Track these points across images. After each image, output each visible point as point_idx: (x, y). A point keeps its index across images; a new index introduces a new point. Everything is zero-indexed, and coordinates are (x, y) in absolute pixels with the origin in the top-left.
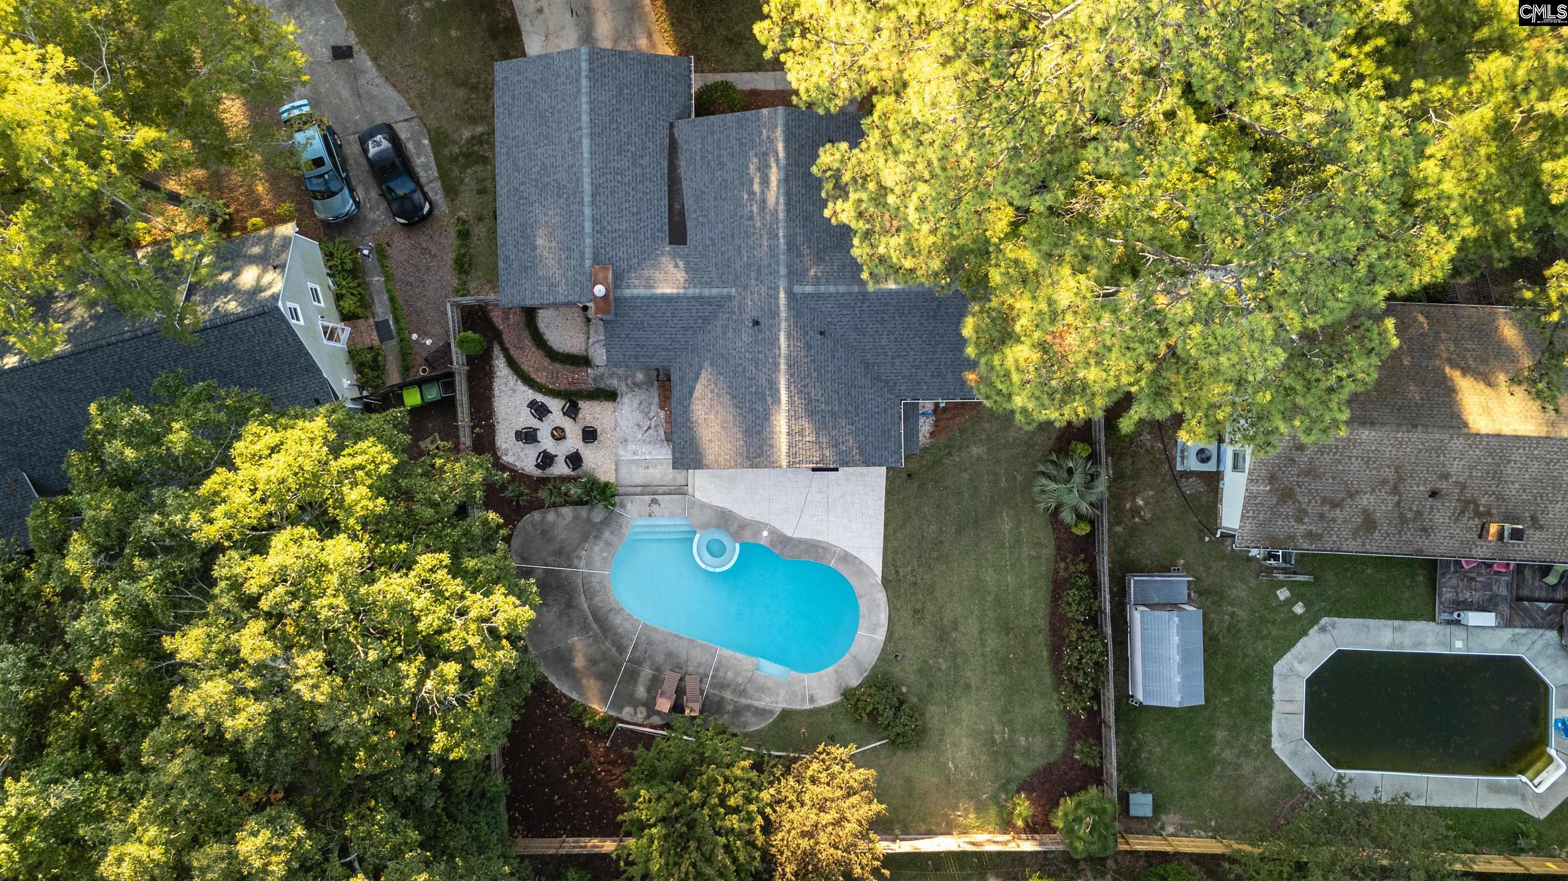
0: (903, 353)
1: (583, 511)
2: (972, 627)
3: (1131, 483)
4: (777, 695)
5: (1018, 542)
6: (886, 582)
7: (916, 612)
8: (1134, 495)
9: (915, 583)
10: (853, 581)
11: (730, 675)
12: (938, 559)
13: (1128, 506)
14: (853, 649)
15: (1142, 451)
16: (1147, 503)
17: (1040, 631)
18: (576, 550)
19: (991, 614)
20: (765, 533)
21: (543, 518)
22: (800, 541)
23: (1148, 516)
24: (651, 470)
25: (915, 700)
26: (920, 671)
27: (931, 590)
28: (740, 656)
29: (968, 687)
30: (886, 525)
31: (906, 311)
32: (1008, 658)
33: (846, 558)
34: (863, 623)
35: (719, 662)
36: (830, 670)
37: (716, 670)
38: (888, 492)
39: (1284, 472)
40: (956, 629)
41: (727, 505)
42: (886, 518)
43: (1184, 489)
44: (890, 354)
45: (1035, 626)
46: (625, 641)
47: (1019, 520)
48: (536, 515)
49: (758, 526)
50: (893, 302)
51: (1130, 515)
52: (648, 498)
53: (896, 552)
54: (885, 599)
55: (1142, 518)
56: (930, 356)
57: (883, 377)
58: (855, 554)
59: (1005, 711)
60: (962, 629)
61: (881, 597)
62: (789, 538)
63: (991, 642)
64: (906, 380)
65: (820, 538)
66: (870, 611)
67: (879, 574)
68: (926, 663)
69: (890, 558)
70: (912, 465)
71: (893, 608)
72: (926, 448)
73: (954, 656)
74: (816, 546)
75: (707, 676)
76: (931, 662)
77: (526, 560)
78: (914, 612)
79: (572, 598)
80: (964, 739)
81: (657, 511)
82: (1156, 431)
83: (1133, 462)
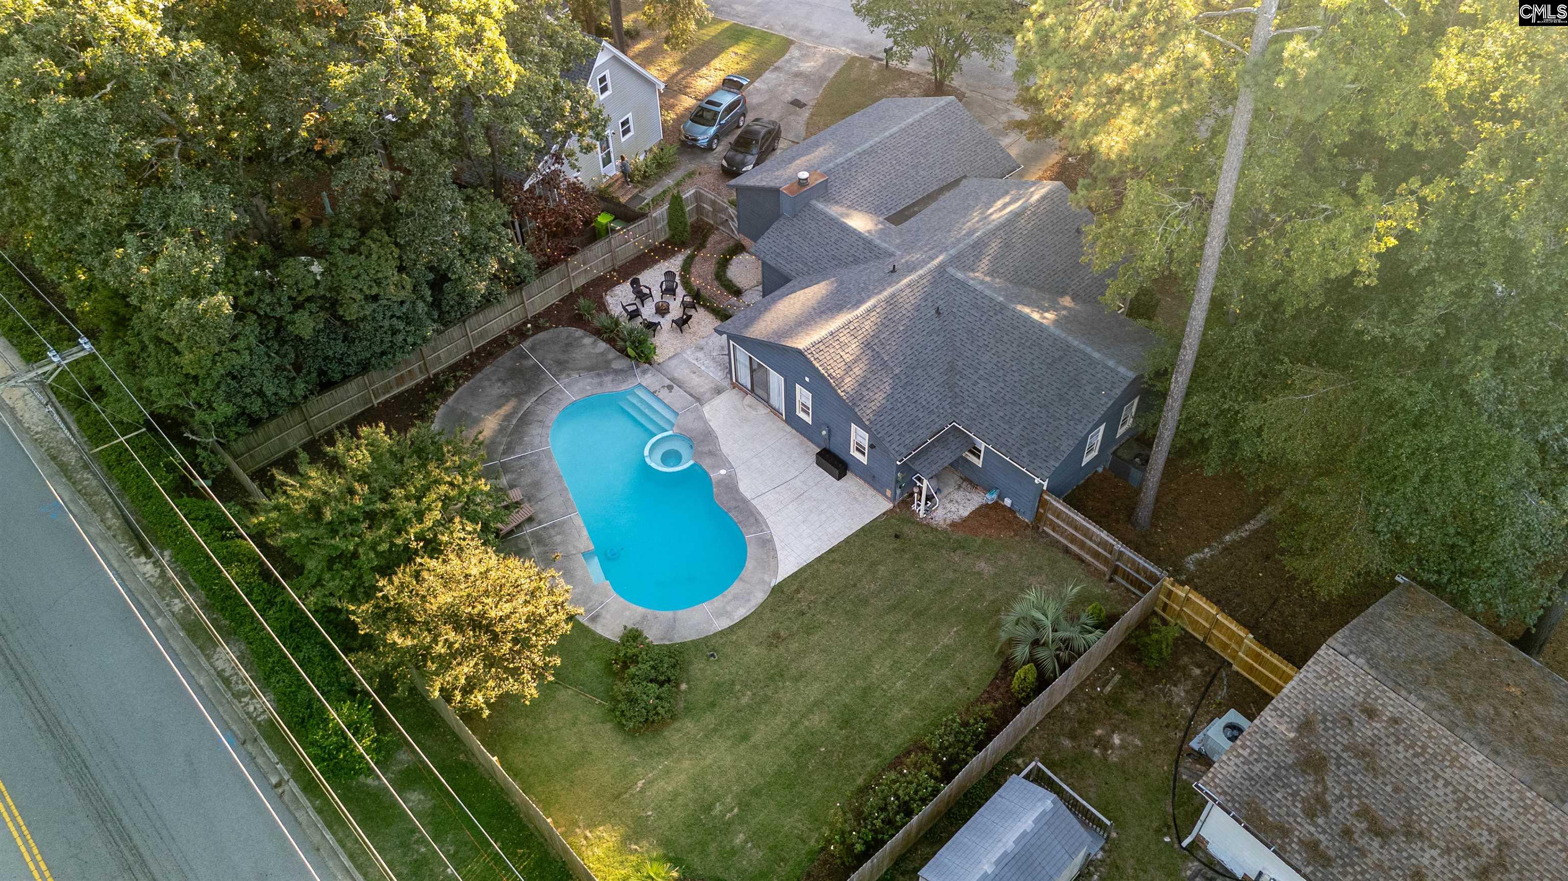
0: (993, 380)
1: (613, 354)
2: (814, 691)
3: (1121, 716)
5: (943, 659)
6: (778, 590)
7: (776, 635)
8: (1115, 728)
9: (803, 614)
10: (750, 564)
11: (558, 538)
12: (847, 613)
13: (1099, 732)
14: (680, 613)
15: (1163, 700)
16: (1123, 747)
17: (878, 755)
18: (573, 370)
19: (846, 698)
20: (723, 472)
21: (582, 337)
22: (744, 501)
23: (1114, 758)
24: (694, 376)
25: (682, 705)
26: (719, 685)
27: (809, 631)
28: (585, 533)
29: (745, 737)
30: (831, 551)
31: (1028, 344)
32: (817, 748)
33: (767, 543)
34: (718, 602)
35: (564, 522)
36: (640, 610)
37: (554, 526)
38: (862, 530)
39: (1326, 729)
40: (796, 680)
41: (719, 432)
42: (839, 547)
43: (1181, 770)
44: (981, 372)
45: (878, 745)
46: (518, 448)
47: (965, 646)
48: (579, 333)
49: (725, 462)
50: (1023, 329)
51: (1092, 741)
52: (668, 382)
53: (815, 576)
54: (761, 601)
55: (1105, 757)
56: (1016, 398)
57: (957, 390)
58: (778, 546)
59: (757, 793)
60: (801, 685)
61: (759, 597)
62: (737, 490)
63: (817, 720)
64: (974, 406)
65: (763, 512)
66: (735, 598)
67: (780, 579)
68: (733, 683)
69: (805, 575)
70: (908, 530)
71: (758, 614)
72: (936, 530)
73: (766, 700)
74: (752, 514)
75: (540, 523)
76: (738, 687)
77: (532, 349)
78: (774, 635)
79: (527, 393)
80: (683, 777)
81: (664, 394)
82: (1197, 695)
83: (1143, 700)
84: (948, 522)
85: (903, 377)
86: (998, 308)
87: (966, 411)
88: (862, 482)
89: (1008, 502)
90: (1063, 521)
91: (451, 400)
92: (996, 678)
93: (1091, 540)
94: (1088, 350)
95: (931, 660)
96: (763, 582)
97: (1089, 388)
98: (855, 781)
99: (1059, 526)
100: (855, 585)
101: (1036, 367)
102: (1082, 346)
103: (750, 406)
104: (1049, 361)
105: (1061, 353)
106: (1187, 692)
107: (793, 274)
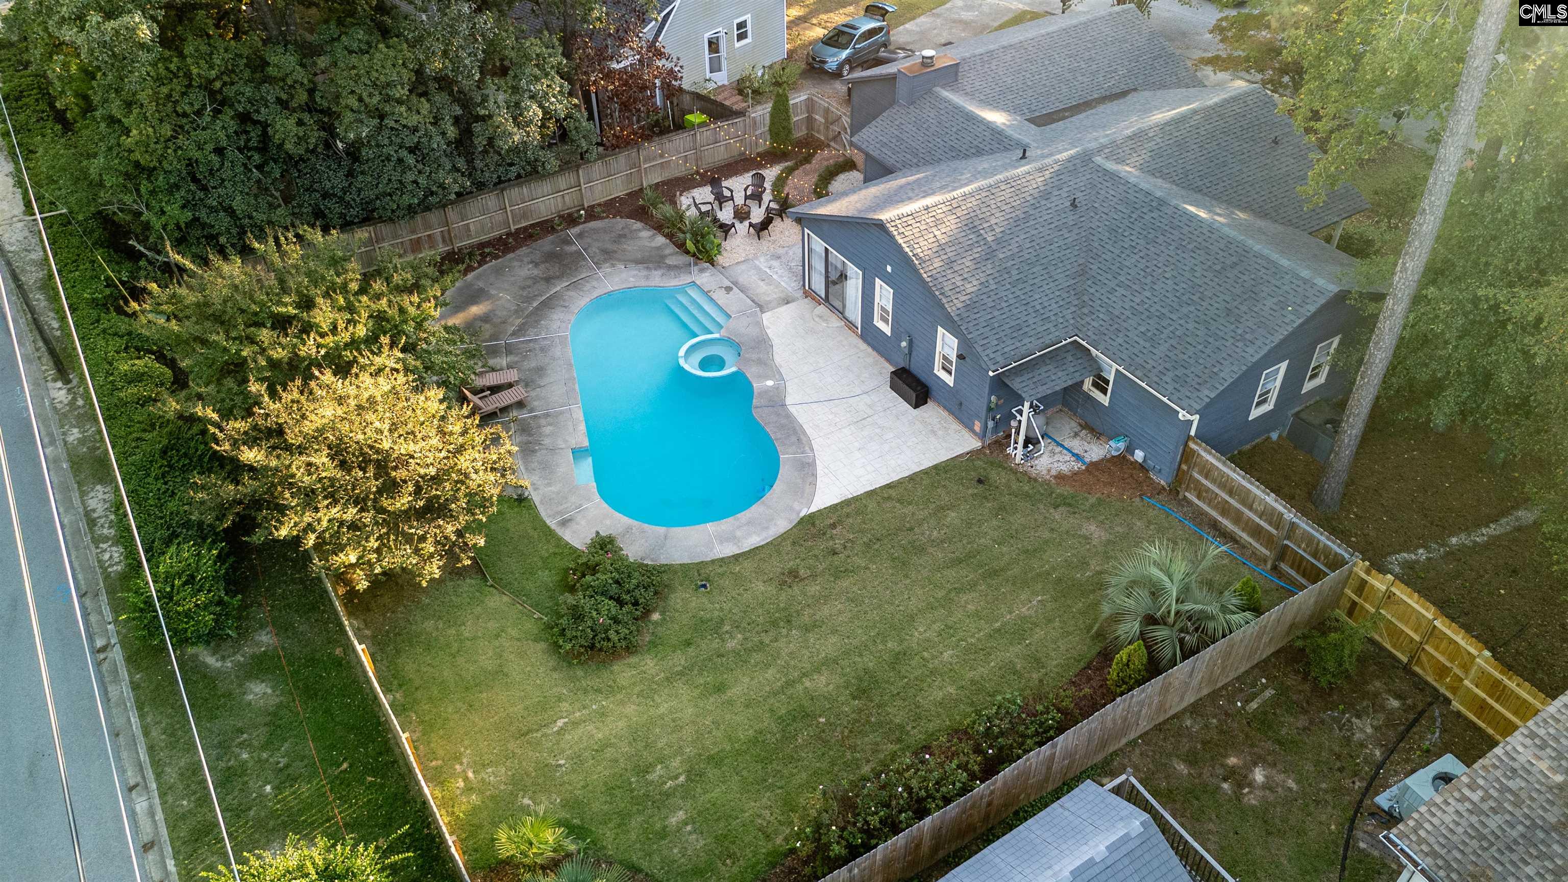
0: (1136, 288)
1: (671, 249)
2: (829, 646)
3: (1269, 745)
4: (549, 485)
5: (1016, 633)
6: (809, 521)
7: (794, 574)
8: (1258, 760)
9: (835, 553)
10: (778, 486)
11: (548, 430)
12: (894, 559)
13: (1232, 761)
15: (1338, 733)
16: (1267, 787)
17: (900, 740)
18: (619, 260)
19: (869, 661)
20: (770, 383)
21: (639, 230)
22: (789, 416)
23: (1252, 800)
24: (762, 284)
25: (647, 637)
26: (702, 622)
27: (838, 574)
28: (582, 427)
29: (720, 689)
30: (889, 486)
31: (1190, 247)
32: (815, 717)
33: (807, 469)
34: (726, 525)
35: (562, 413)
36: (625, 520)
37: (547, 415)
38: (935, 467)
40: (807, 629)
41: (775, 341)
42: (900, 482)
44: (1123, 278)
45: (901, 727)
46: (532, 331)
47: (1050, 620)
48: (638, 225)
49: (776, 373)
50: (1185, 230)
51: (1220, 771)
52: (728, 284)
53: (858, 512)
54: (782, 531)
55: (1238, 797)
56: (1165, 311)
57: (1086, 298)
58: (820, 472)
59: (716, 761)
60: (812, 636)
61: (782, 525)
62: (784, 405)
63: (822, 683)
64: (1106, 318)
65: (809, 431)
66: (749, 523)
67: (813, 509)
68: (722, 621)
69: (847, 510)
70: (997, 477)
71: (775, 545)
72: (1035, 480)
73: (760, 647)
74: (795, 432)
75: (531, 411)
76: (727, 628)
77: (580, 236)
78: (790, 573)
79: (560, 277)
80: (621, 724)
81: (720, 297)
82: (1392, 734)
83: (1304, 729)
84: (1053, 472)
85: (1014, 272)
86: (1154, 204)
87: (1095, 324)
88: (945, 414)
89: (1139, 455)
90: (1214, 481)
91: (470, 276)
92: (1088, 667)
93: (1251, 508)
94: (1275, 256)
95: (998, 630)
96: (791, 509)
97: (1270, 302)
98: (858, 768)
99: (1208, 490)
100: (911, 529)
101: (1197, 274)
102: (1266, 252)
103: (820, 317)
104: (1218, 267)
105: (1234, 259)
106: (1376, 728)
107: (898, 165)
